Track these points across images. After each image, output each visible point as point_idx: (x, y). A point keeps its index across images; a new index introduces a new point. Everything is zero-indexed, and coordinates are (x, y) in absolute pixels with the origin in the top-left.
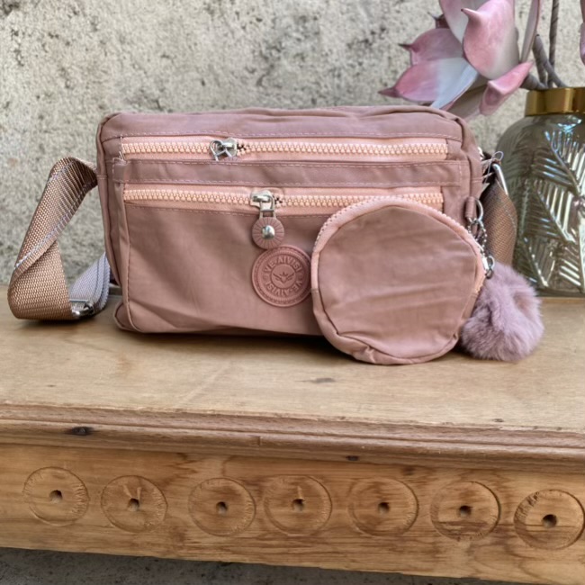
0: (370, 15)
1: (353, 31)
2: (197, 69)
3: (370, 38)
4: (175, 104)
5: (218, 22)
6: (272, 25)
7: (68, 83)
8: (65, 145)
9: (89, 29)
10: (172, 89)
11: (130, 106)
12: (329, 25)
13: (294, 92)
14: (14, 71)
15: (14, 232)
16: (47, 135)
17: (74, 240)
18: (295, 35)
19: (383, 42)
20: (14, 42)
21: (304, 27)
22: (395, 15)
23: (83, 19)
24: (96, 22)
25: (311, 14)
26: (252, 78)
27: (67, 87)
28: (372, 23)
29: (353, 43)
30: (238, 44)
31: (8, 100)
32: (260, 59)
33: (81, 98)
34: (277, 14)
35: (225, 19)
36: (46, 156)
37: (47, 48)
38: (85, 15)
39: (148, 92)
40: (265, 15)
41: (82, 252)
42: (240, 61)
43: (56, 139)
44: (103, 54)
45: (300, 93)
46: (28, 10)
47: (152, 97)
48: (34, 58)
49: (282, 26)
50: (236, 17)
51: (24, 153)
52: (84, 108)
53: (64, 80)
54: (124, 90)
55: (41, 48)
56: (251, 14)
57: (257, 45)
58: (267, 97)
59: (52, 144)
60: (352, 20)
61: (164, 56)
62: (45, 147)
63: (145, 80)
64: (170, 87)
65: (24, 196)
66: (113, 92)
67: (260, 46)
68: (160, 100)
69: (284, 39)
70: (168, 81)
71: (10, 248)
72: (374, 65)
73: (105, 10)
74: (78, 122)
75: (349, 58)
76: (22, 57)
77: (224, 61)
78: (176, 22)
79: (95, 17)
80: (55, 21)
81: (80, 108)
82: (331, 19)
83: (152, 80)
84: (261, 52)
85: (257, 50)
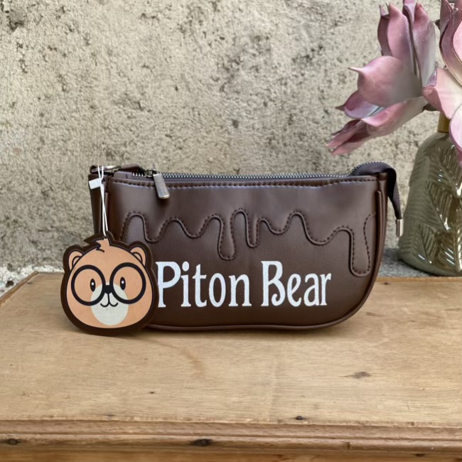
0: (310, 36)
1: (298, 48)
2: (172, 77)
3: (311, 54)
4: (153, 106)
5: (189, 40)
6: (233, 43)
7: (65, 87)
8: (62, 137)
9: (82, 44)
10: (151, 93)
11: (116, 107)
12: (278, 43)
13: (250, 97)
14: (19, 77)
15: (19, 208)
16: (46, 129)
17: (69, 214)
18: (251, 51)
19: (321, 57)
20: (19, 53)
21: (259, 45)
22: (330, 36)
23: (77, 36)
24: (88, 38)
25: (264, 35)
26: (216, 85)
27: (64, 90)
28: (312, 42)
29: (297, 58)
30: (205, 57)
31: (14, 101)
32: (223, 70)
33: (75, 99)
34: (237, 35)
35: (194, 37)
36: (45, 147)
37: (47, 59)
38: (79, 32)
39: (131, 95)
40: (227, 34)
41: (76, 224)
42: (206, 71)
43: (54, 133)
44: (94, 64)
45: (254, 97)
46: (31, 27)
47: (134, 100)
48: (36, 67)
49: (241, 43)
50: (204, 36)
51: (27, 144)
52: (77, 108)
53: (61, 85)
54: (111, 94)
55: (42, 58)
56: (216, 33)
57: (220, 59)
58: (229, 101)
59: (50, 137)
60: (297, 40)
61: (144, 66)
62: (45, 139)
63: (129, 85)
64: (149, 91)
65: (27, 179)
66: (102, 95)
67: (223, 59)
68: (141, 102)
69: (242, 54)
70: (148, 87)
71: (15, 221)
72: (313, 76)
73: (96, 28)
74: (73, 119)
75: (294, 70)
76: (26, 66)
77: (193, 71)
78: (154, 39)
79: (87, 34)
80: (54, 37)
81: (74, 107)
82: (279, 39)
83: (134, 86)
84: (223, 64)
85: (221, 62)
